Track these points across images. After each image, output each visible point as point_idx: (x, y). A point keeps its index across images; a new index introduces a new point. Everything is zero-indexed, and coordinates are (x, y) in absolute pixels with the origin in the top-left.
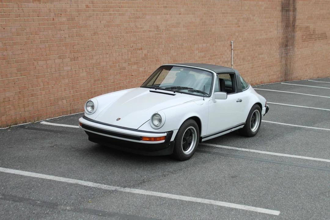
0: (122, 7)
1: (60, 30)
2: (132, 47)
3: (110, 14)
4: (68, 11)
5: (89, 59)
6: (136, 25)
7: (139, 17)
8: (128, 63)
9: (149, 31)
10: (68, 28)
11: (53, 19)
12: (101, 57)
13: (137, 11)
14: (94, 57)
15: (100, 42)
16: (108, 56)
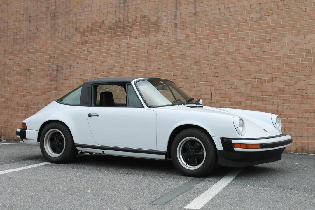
0: (238, 31)
1: (154, 61)
2: (254, 78)
3: (220, 41)
4: (164, 43)
5: (186, 90)
6: (263, 51)
7: (270, 40)
8: (247, 98)
9: (288, 57)
10: (163, 60)
11: (148, 52)
12: (203, 88)
13: (266, 32)
14: (194, 89)
15: (202, 72)
16: (213, 88)
